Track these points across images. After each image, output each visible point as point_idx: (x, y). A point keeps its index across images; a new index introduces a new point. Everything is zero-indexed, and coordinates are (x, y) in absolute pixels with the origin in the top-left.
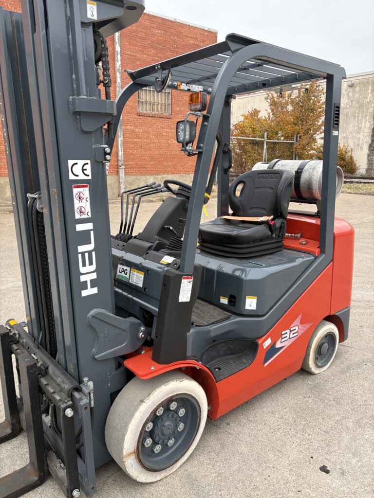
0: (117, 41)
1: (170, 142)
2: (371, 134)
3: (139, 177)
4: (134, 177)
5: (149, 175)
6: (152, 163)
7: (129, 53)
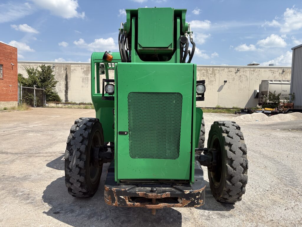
1: (3, 88)
2: (65, 86)
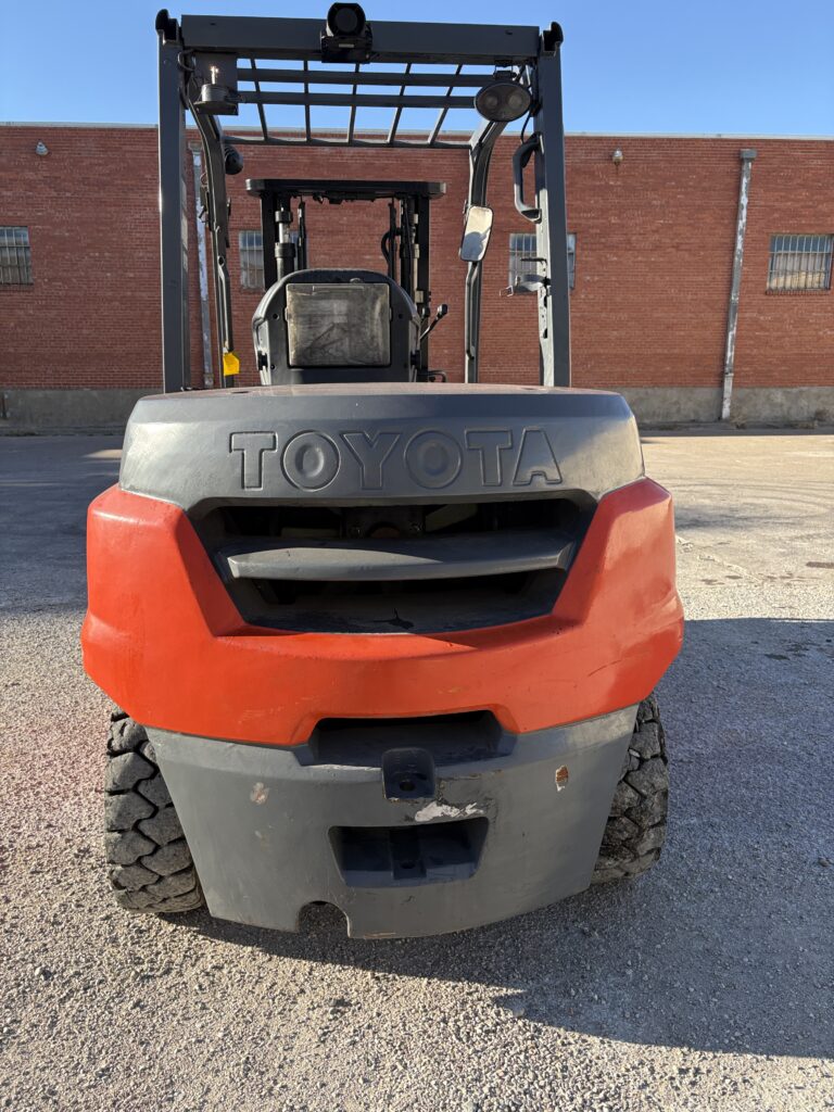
0: (744, 189)
3: (757, 390)
4: (747, 390)
5: (775, 387)
6: (783, 368)
7: (762, 203)
